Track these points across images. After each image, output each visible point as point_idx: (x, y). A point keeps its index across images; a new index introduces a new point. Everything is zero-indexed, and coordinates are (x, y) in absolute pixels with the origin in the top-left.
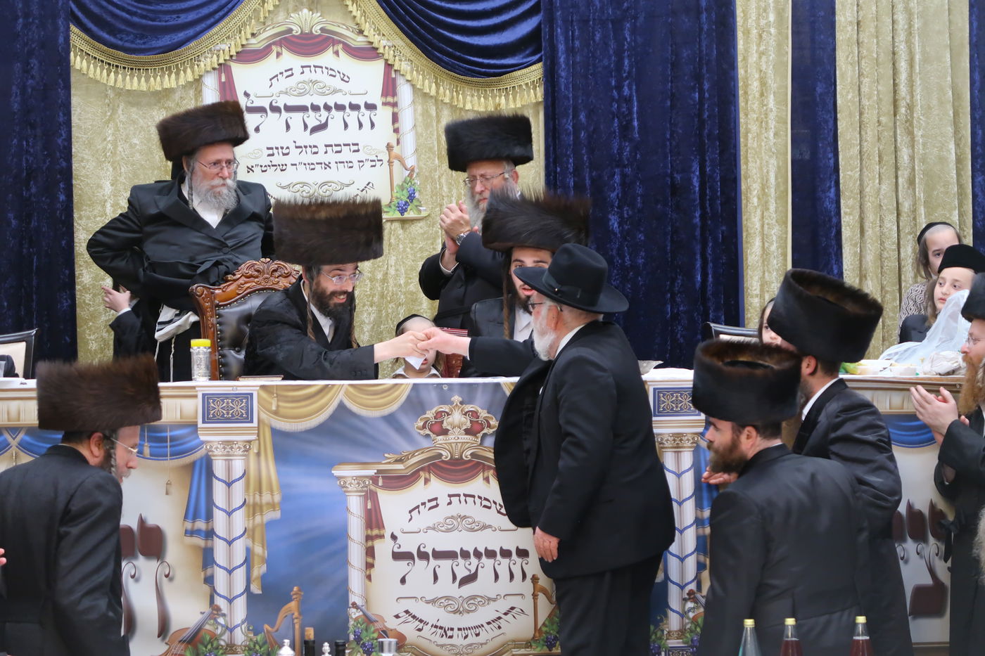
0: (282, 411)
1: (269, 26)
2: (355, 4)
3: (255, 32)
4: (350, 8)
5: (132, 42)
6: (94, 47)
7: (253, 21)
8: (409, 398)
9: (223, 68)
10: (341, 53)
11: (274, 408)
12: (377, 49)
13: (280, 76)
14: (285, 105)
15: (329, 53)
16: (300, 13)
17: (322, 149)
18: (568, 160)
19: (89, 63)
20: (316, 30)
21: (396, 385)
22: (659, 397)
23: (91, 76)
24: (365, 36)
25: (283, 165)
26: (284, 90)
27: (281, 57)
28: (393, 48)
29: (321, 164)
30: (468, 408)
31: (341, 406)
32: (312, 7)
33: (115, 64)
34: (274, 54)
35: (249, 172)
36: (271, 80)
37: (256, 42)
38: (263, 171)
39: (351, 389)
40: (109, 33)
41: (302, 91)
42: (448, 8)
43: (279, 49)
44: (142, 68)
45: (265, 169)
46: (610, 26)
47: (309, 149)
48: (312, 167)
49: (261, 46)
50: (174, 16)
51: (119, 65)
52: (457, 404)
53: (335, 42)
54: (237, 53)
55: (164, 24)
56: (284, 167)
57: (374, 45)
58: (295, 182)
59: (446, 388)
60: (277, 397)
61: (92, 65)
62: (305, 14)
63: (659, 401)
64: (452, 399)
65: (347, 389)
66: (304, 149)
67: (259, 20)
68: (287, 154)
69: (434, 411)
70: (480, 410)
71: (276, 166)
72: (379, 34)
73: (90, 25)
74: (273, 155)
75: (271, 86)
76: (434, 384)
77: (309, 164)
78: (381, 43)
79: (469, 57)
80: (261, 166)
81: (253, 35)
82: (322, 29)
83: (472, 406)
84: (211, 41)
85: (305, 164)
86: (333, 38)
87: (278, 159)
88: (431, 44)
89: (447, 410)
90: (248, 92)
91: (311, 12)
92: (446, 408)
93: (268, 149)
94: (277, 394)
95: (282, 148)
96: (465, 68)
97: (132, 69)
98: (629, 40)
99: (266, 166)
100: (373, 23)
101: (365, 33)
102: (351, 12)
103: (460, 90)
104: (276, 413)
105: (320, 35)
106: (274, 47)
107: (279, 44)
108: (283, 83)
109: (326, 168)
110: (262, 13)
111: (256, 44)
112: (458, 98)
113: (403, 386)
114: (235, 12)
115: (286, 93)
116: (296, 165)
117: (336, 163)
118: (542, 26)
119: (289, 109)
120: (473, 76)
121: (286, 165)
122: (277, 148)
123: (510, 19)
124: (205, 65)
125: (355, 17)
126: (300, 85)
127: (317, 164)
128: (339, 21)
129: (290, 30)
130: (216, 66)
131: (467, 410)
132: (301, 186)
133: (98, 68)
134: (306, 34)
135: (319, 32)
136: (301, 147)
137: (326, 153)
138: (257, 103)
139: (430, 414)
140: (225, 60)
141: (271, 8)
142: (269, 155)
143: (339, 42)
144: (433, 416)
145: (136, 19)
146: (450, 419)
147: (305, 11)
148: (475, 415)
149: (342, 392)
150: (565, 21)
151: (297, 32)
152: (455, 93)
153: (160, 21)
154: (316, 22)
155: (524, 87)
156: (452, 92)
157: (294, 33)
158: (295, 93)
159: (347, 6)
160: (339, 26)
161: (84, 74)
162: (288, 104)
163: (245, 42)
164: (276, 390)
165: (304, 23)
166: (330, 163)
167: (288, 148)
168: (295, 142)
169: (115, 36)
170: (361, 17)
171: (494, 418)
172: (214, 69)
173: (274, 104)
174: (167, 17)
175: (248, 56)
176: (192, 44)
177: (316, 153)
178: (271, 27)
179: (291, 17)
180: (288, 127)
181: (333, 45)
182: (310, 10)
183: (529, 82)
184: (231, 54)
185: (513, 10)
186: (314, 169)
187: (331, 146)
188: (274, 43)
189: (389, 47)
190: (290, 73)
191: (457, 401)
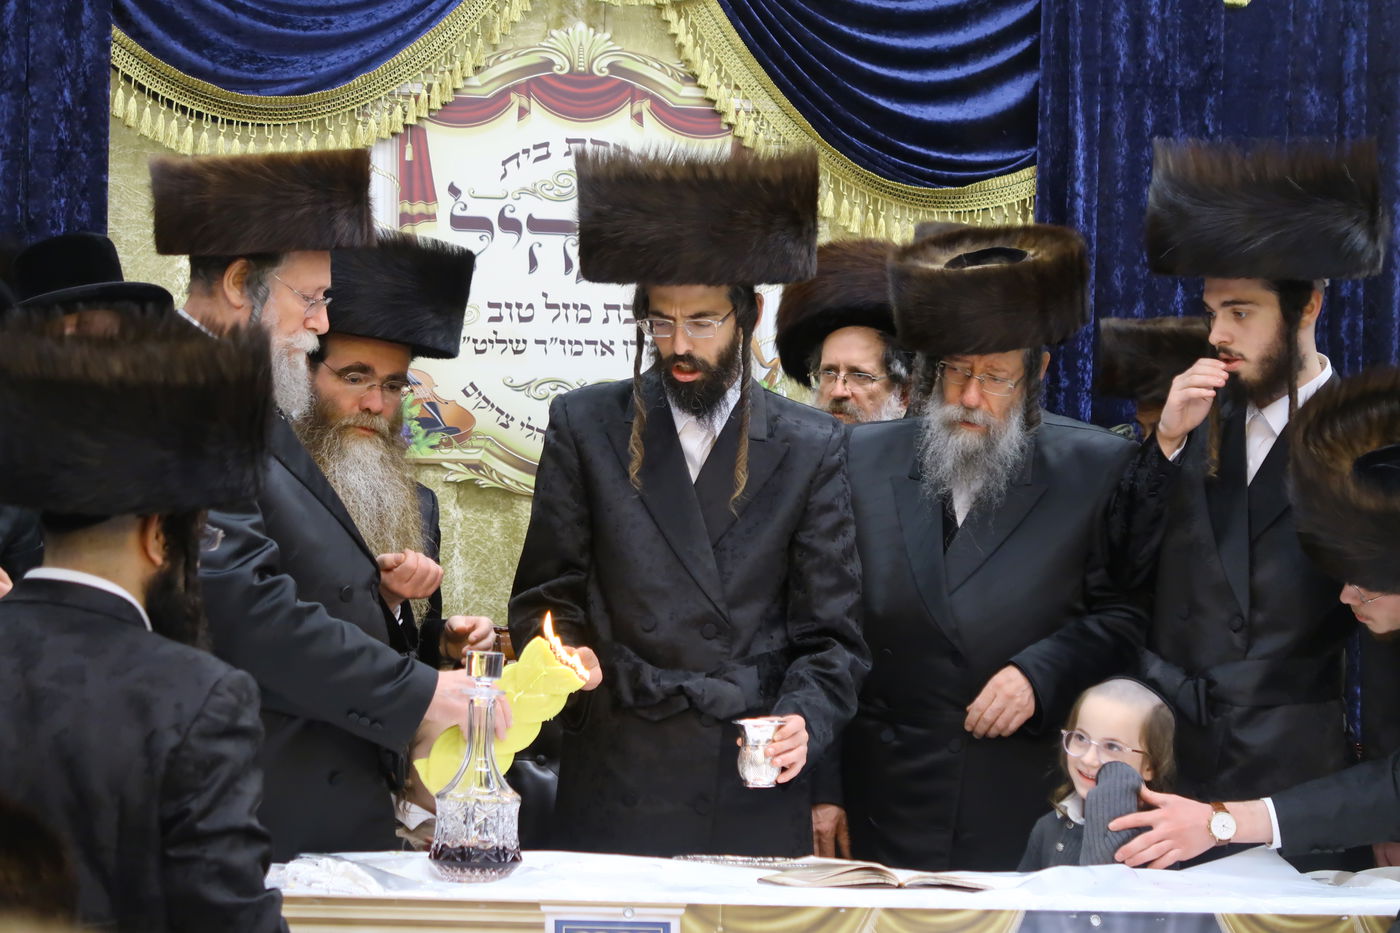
1: (505, 52)
2: (682, 20)
3: (483, 64)
4: (674, 29)
5: (234, 67)
6: (154, 72)
7: (479, 40)
9: (412, 133)
10: (647, 117)
12: (719, 114)
13: (523, 157)
14: (530, 218)
15: (624, 114)
16: (570, 30)
17: (598, 313)
18: (1084, 365)
19: (141, 106)
20: (601, 68)
21: (988, 912)
23: (145, 130)
24: (700, 86)
25: (518, 342)
26: (529, 186)
27: (527, 118)
28: (755, 115)
29: (595, 343)
32: (593, 22)
33: (196, 109)
34: (513, 111)
36: (504, 163)
37: (479, 84)
38: (478, 352)
39: (889, 921)
40: (185, 45)
41: (564, 191)
42: (867, 40)
43: (524, 102)
44: (250, 121)
45: (482, 347)
46: (1177, 99)
47: (572, 312)
48: (577, 348)
49: (488, 92)
50: (321, 18)
51: (203, 111)
53: (636, 95)
54: (444, 105)
55: (301, 33)
56: (521, 346)
57: (717, 107)
58: (540, 378)
59: (1095, 922)
61: (148, 110)
62: (581, 32)
65: (880, 919)
66: (563, 311)
67: (491, 39)
68: (529, 319)
71: (504, 342)
72: (728, 86)
73: (149, 26)
74: (499, 319)
75: (504, 176)
76: (1071, 913)
77: (570, 342)
78: (730, 103)
79: (902, 144)
80: (475, 341)
81: (477, 69)
82: (612, 67)
84: (394, 76)
85: (562, 342)
86: (633, 87)
87: (509, 329)
88: (830, 112)
90: (456, 185)
91: (592, 30)
93: (491, 305)
95: (519, 306)
96: (894, 164)
97: (230, 122)
98: (1211, 130)
99: (484, 341)
100: (718, 62)
101: (701, 81)
102: (675, 36)
103: (882, 209)
105: (607, 78)
106: (514, 96)
107: (525, 90)
108: (528, 172)
109: (603, 353)
110: (497, 27)
111: (481, 87)
112: (876, 224)
113: (1004, 917)
114: (445, 21)
115: (533, 193)
116: (544, 342)
117: (625, 343)
118: (1040, 90)
119: (537, 226)
120: (909, 182)
121: (525, 342)
122: (509, 306)
123: (984, 72)
124: (378, 124)
125: (681, 46)
126: (561, 178)
127: (587, 342)
128: (646, 51)
129: (550, 64)
130: (400, 129)
132: (553, 386)
133: (161, 116)
134: (581, 74)
135: (606, 72)
136: (555, 306)
137: (606, 321)
138: (475, 210)
140: (419, 118)
141: (517, 18)
142: (492, 319)
143: (645, 95)
145: (244, 19)
147: (581, 26)
149: (870, 926)
150: (1089, 84)
151: (562, 69)
152: (871, 215)
153: (292, 27)
154: (599, 51)
155: (1006, 211)
156: (865, 212)
157: (556, 69)
158: (551, 194)
159: (667, 22)
160: (646, 63)
161: (129, 127)
162: (537, 216)
163: (459, 85)
165: (576, 50)
166: (612, 343)
167: (530, 306)
168: (545, 295)
169: (198, 51)
170: (695, 46)
172: (394, 134)
173: (508, 214)
174: (308, 19)
175: (464, 111)
176: (356, 81)
177: (585, 320)
178: (510, 55)
179: (552, 36)
180: (533, 263)
181: (632, 102)
182: (590, 25)
183: (1015, 201)
184: (432, 107)
185: (989, 56)
186: (578, 353)
187: (617, 307)
188: (516, 89)
189: (747, 112)
190: (542, 152)
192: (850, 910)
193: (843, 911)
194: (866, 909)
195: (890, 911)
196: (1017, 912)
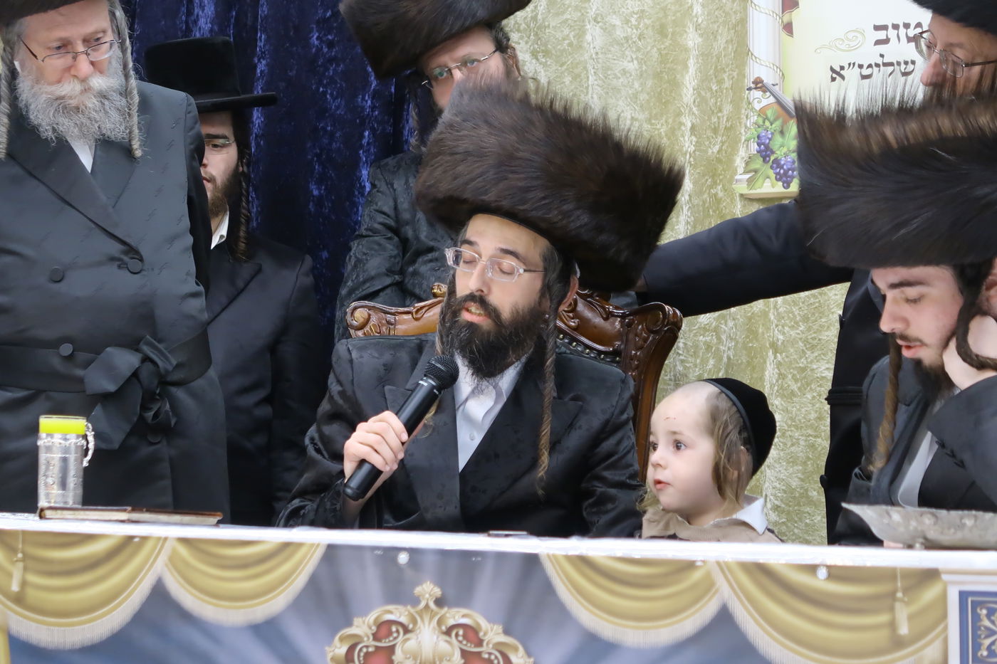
0: (32, 594)
8: (313, 581)
11: (15, 587)
21: (286, 545)
22: (976, 618)
30: (456, 616)
31: (159, 593)
35: (833, 79)
38: (862, 77)
39: (183, 551)
45: (868, 72)
52: (427, 606)
59: (403, 558)
60: (23, 560)
63: (976, 628)
64: (418, 590)
65: (174, 552)
69: (371, 617)
70: (484, 624)
74: (886, 41)
80: (861, 66)
83: (464, 611)
89: (403, 619)
92: (399, 613)
94: (23, 552)
99: (869, 66)
104: (19, 599)
113: (303, 551)
121: (913, 63)
131: (451, 622)
139: (362, 627)
142: (878, 42)
144: (370, 633)
146: (412, 644)
148: (471, 635)
149: (163, 557)
164: (24, 542)
171: (521, 649)
191: (430, 595)
192: (144, 539)
193: (136, 540)
194: (159, 539)
195: (185, 541)
196: (318, 545)
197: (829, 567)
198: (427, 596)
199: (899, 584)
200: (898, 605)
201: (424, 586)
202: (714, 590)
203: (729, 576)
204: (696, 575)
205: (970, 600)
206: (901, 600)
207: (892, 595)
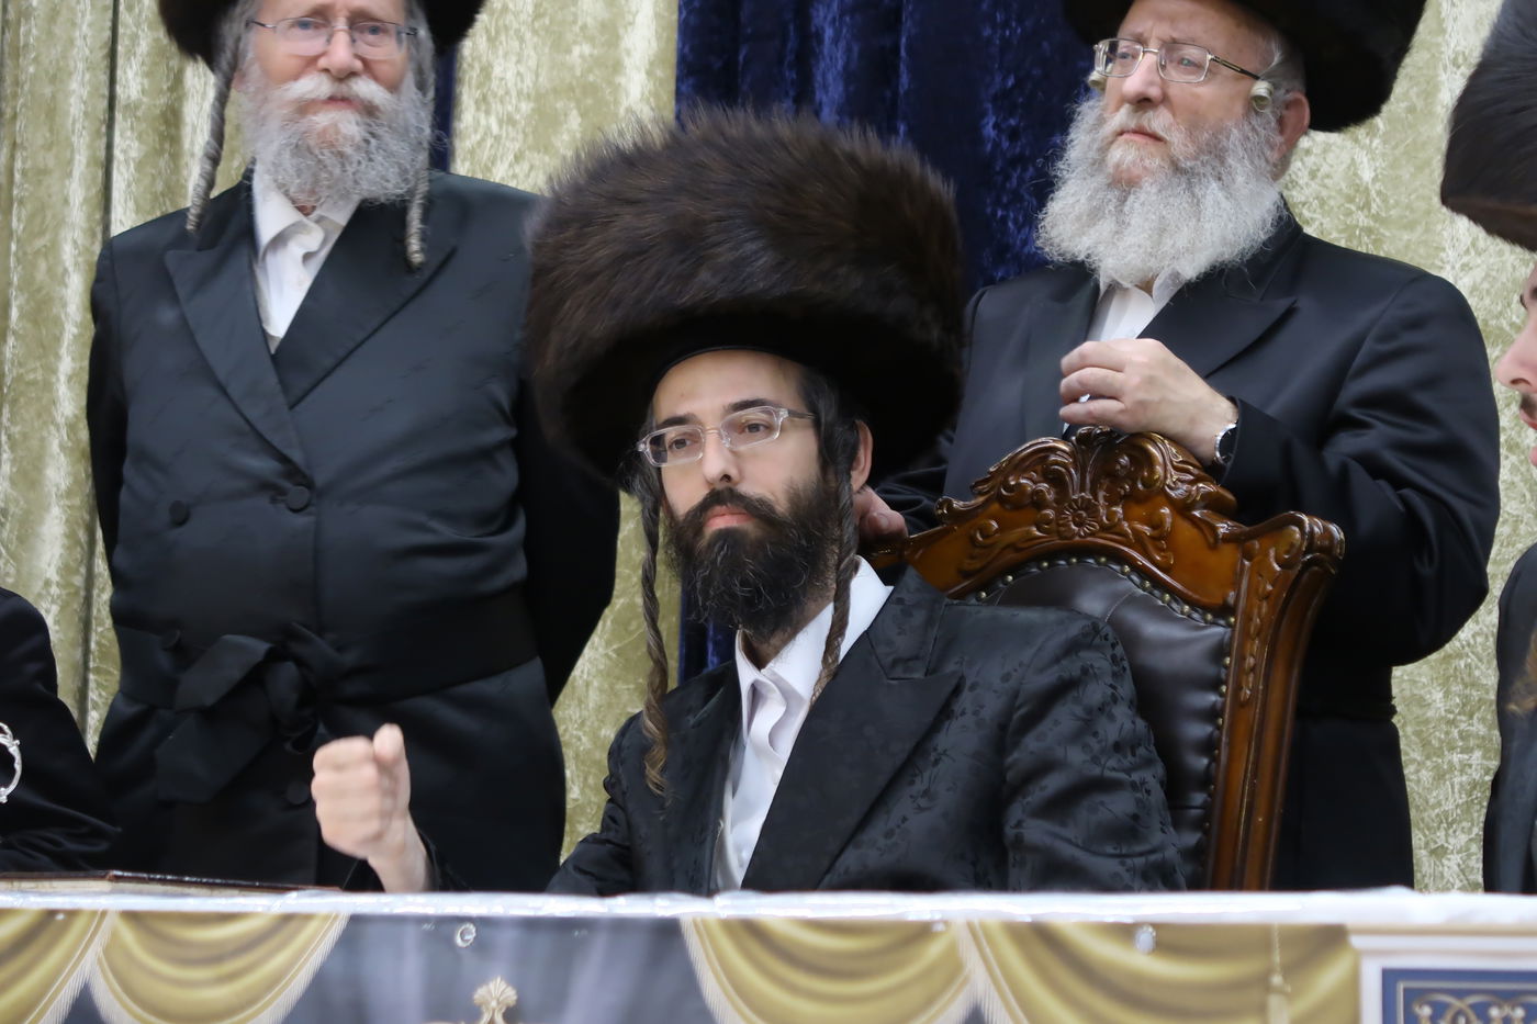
8: (319, 981)
21: (287, 918)
39: (128, 935)
64: (480, 993)
65: (115, 935)
76: (426, 919)
113: (312, 926)
149: (96, 948)
191: (499, 1003)
192: (72, 914)
193: (60, 917)
194: (94, 913)
195: (132, 917)
196: (334, 918)
197: (1157, 926)
198: (494, 1004)
199: (1277, 958)
200: (1274, 1002)
201: (491, 986)
202: (960, 980)
203: (988, 950)
204: (933, 950)
205: (1401, 986)
206: (1280, 991)
207: (1262, 982)
